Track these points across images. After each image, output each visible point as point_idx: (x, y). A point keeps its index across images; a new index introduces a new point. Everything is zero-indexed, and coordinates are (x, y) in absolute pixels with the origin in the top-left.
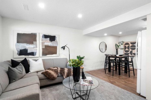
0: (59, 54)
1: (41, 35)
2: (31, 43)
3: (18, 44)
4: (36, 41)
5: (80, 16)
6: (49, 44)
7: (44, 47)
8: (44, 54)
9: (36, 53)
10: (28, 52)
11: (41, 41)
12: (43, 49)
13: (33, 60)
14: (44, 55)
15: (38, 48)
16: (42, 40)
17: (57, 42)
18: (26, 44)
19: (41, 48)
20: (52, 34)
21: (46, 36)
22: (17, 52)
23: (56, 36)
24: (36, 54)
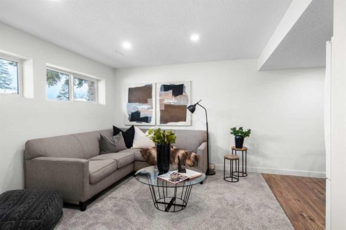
0: (191, 121)
1: (159, 87)
2: (145, 101)
3: (130, 104)
4: (151, 97)
5: (195, 38)
6: (171, 101)
7: (163, 108)
8: (164, 120)
9: (151, 118)
10: (141, 117)
11: (158, 98)
12: (161, 111)
13: (141, 130)
14: (164, 123)
15: (154, 110)
16: (160, 95)
17: (186, 96)
18: (138, 104)
19: (158, 109)
20: (177, 82)
21: (166, 88)
22: (128, 116)
23: (185, 85)
24: (150, 121)
